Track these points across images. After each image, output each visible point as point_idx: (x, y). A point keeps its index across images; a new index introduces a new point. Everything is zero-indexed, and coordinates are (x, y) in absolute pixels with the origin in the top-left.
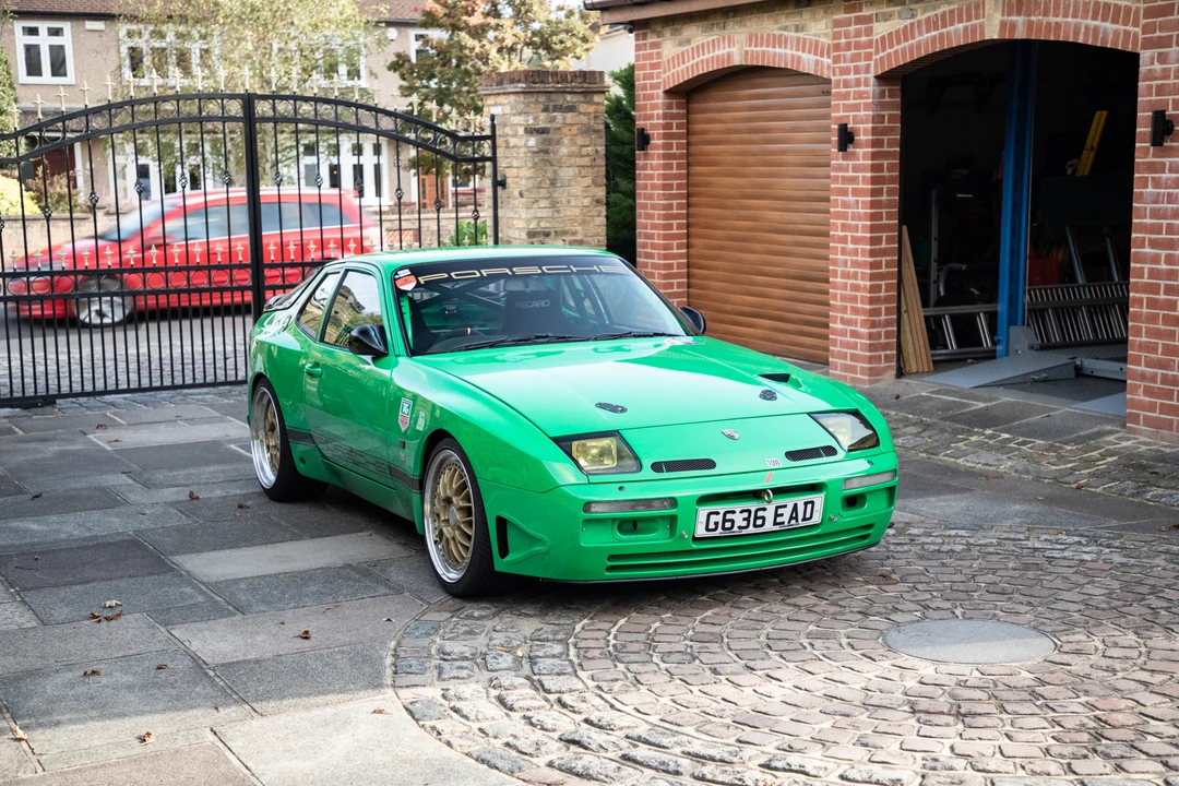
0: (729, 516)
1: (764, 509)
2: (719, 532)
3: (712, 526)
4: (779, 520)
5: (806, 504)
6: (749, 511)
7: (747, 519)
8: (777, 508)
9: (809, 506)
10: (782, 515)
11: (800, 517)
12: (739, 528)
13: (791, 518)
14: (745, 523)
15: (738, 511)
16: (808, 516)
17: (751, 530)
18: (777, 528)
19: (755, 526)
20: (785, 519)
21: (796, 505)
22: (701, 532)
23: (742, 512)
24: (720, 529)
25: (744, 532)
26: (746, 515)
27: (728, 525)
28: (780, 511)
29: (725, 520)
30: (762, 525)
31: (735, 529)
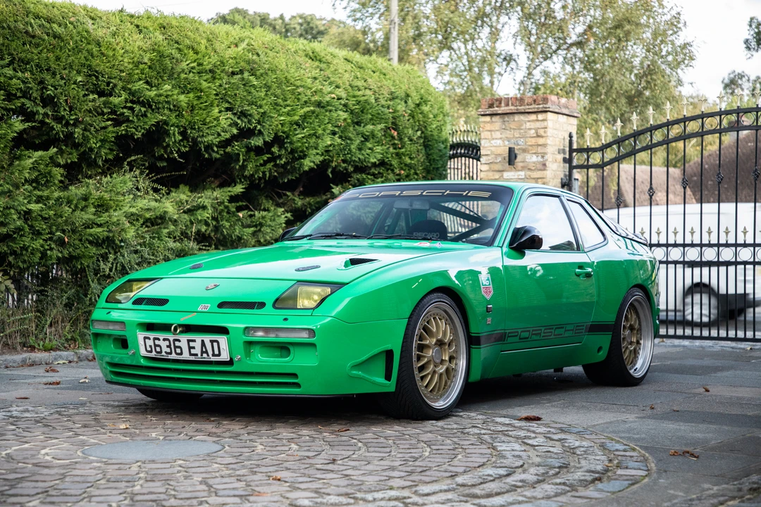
0: (157, 342)
1: (179, 341)
2: (153, 354)
3: (149, 349)
4: (193, 351)
5: (212, 342)
6: (168, 340)
7: (169, 346)
8: (189, 341)
9: (215, 344)
10: (194, 348)
11: (210, 352)
12: (166, 352)
13: (202, 353)
14: (168, 350)
15: (161, 338)
16: (216, 352)
17: (174, 356)
18: (192, 358)
19: (177, 354)
20: (197, 351)
21: (203, 341)
22: (143, 352)
23: (164, 340)
24: (154, 353)
25: (170, 357)
26: (167, 343)
27: (158, 349)
28: (192, 344)
29: (156, 346)
30: (181, 354)
31: (163, 354)
